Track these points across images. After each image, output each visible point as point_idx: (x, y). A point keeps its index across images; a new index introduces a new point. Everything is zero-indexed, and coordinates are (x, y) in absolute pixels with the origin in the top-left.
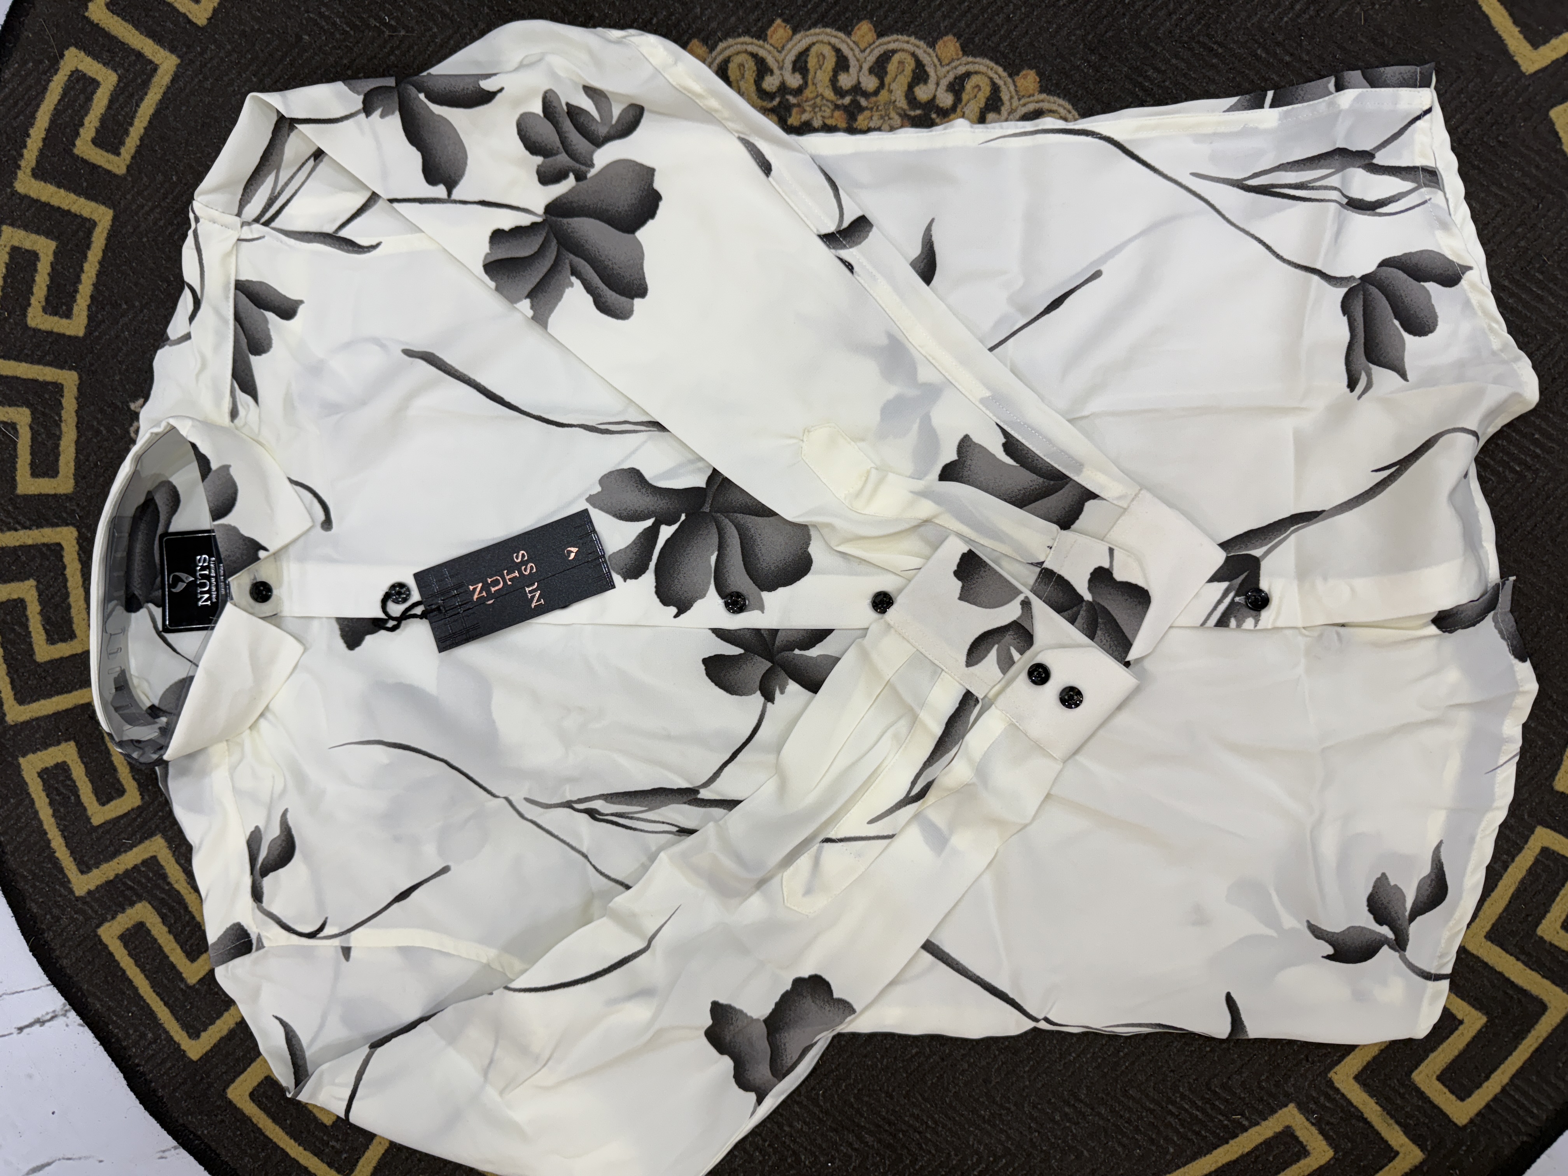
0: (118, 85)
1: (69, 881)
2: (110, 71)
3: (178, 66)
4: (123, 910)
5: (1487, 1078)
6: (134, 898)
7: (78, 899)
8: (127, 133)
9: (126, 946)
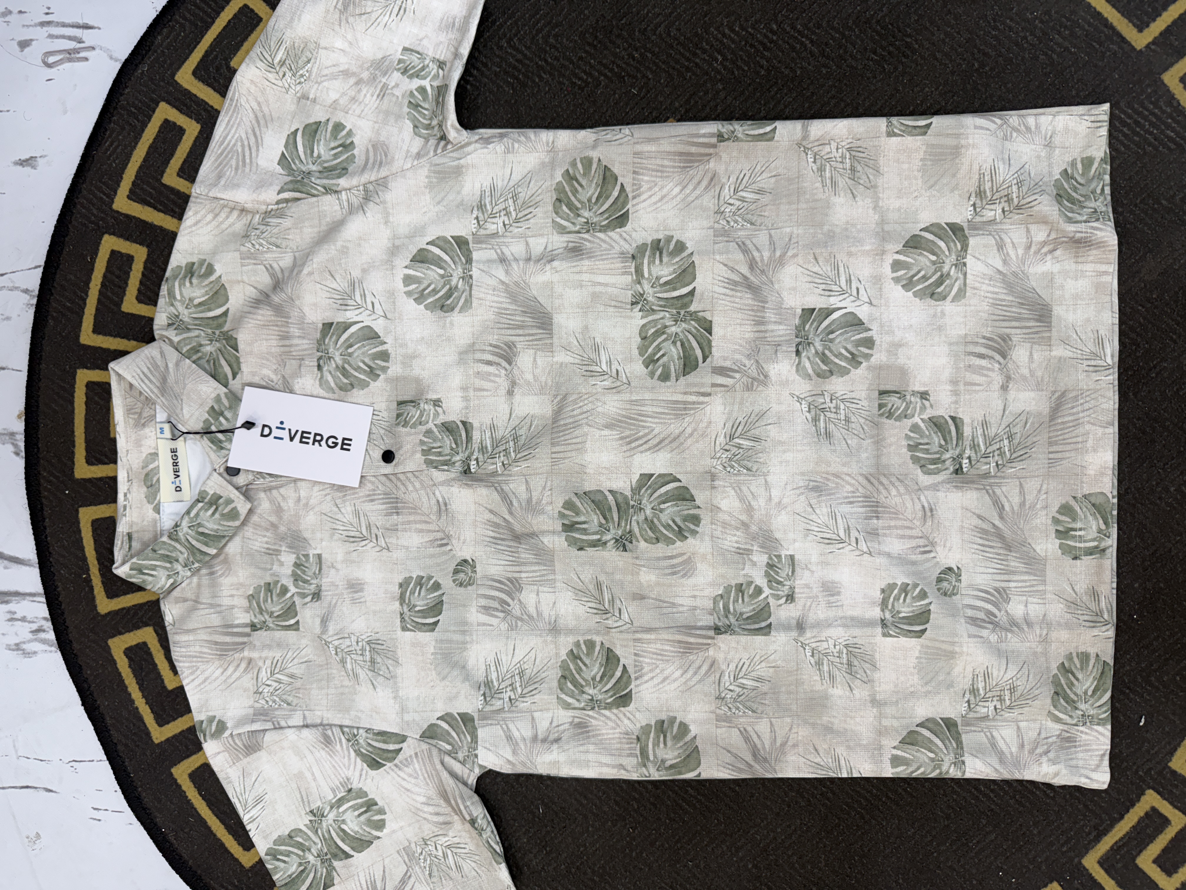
5: (229, 21)
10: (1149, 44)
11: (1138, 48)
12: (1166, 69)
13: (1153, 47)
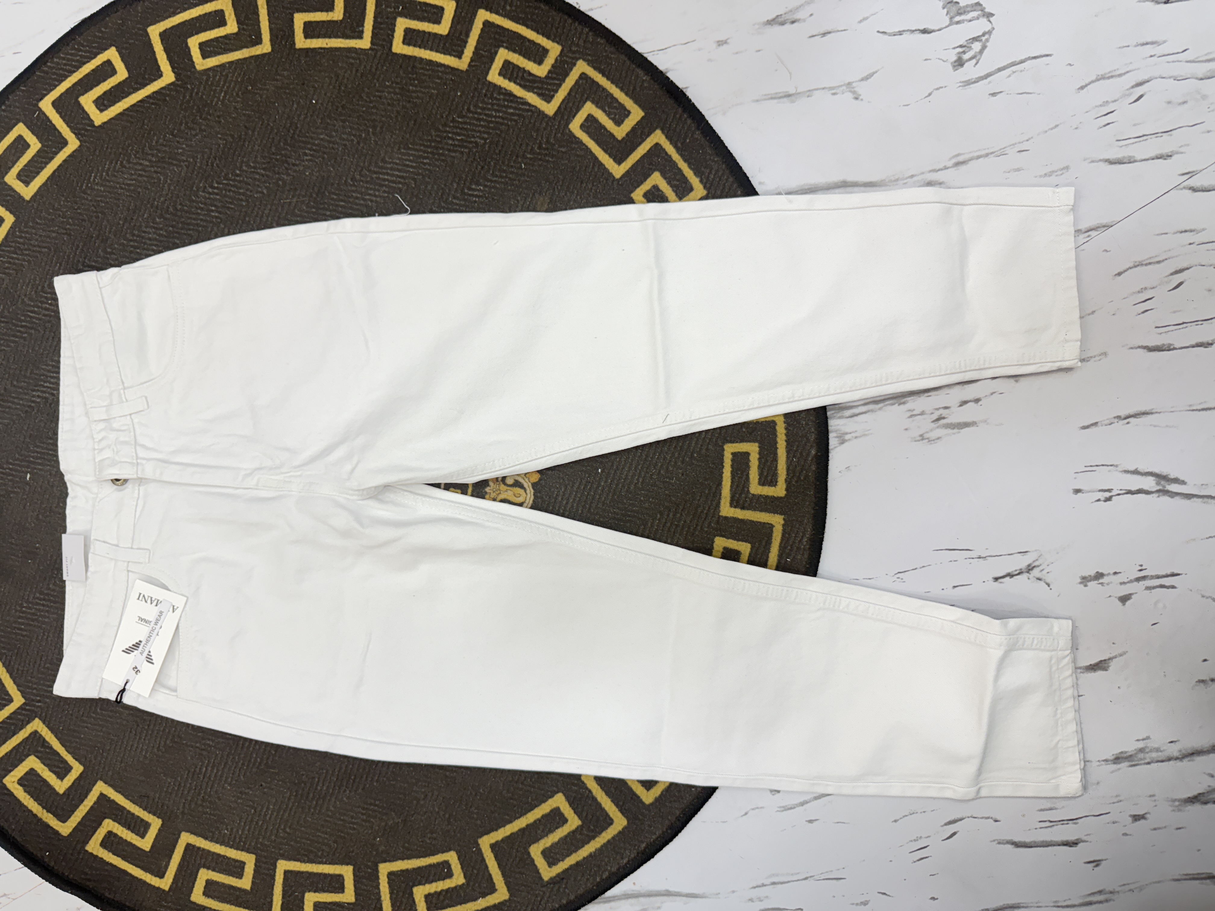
0: (748, 488)
1: (588, 64)
2: (755, 493)
3: (720, 511)
4: (553, 66)
6: (550, 75)
7: (579, 58)
8: (732, 466)
9: (543, 48)
10: (470, 63)
11: (465, 70)
12: (487, 73)
13: (473, 64)
